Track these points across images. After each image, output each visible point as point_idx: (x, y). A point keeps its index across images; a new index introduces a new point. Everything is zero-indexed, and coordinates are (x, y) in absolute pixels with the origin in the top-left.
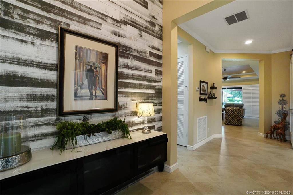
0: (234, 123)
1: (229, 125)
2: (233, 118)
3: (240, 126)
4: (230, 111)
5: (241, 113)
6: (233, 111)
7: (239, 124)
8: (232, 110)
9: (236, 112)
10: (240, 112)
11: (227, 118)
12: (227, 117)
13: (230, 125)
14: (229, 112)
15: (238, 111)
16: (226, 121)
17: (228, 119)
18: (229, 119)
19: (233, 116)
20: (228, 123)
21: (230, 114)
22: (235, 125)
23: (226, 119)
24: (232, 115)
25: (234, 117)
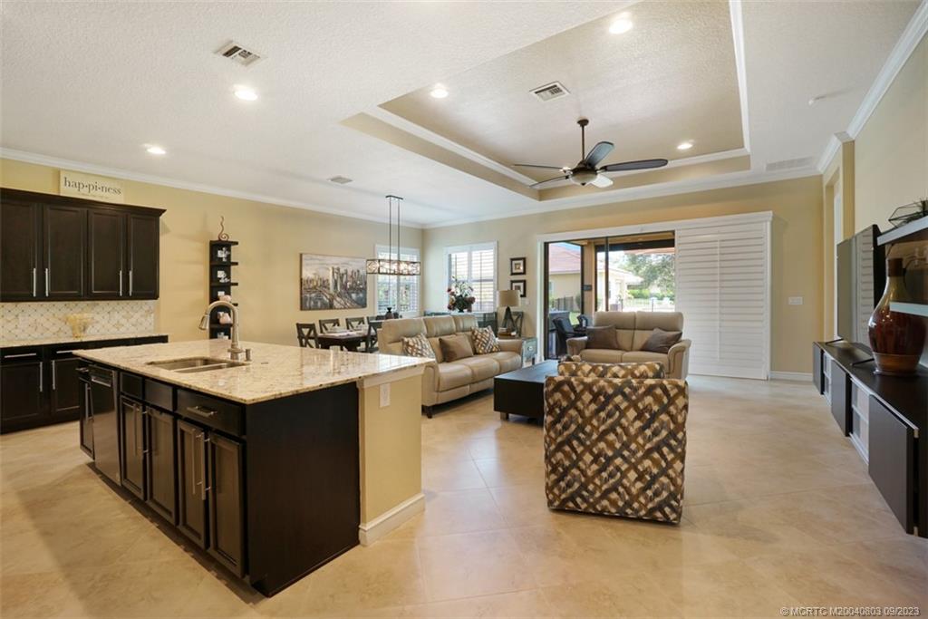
0: (613, 503)
1: (575, 512)
2: (609, 460)
3: (667, 523)
4: (578, 397)
5: (673, 418)
6: (609, 398)
7: (660, 508)
8: (601, 391)
9: (634, 405)
10: (664, 409)
11: (560, 456)
12: (559, 447)
13: (585, 513)
14: (573, 405)
15: (649, 400)
16: (557, 482)
17: (567, 470)
18: (575, 465)
19: (611, 445)
20: (572, 498)
21: (581, 428)
22: (622, 517)
23: (554, 470)
24: (602, 437)
25: (618, 454)
